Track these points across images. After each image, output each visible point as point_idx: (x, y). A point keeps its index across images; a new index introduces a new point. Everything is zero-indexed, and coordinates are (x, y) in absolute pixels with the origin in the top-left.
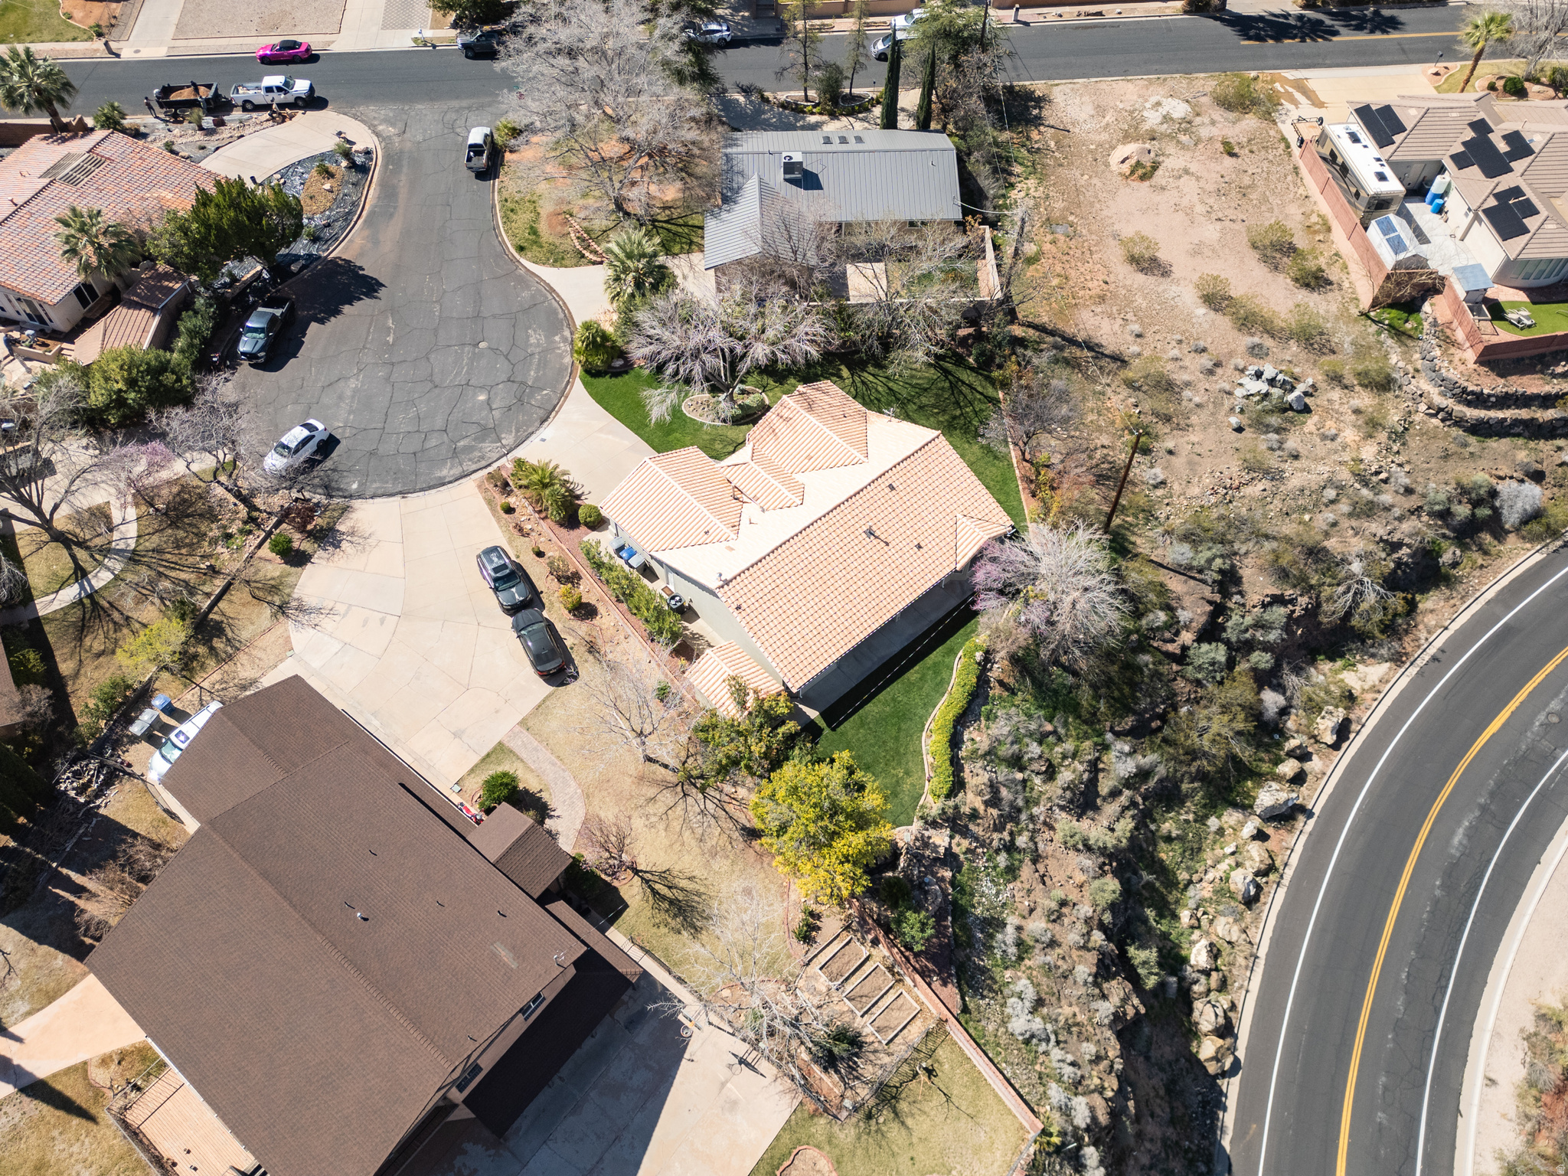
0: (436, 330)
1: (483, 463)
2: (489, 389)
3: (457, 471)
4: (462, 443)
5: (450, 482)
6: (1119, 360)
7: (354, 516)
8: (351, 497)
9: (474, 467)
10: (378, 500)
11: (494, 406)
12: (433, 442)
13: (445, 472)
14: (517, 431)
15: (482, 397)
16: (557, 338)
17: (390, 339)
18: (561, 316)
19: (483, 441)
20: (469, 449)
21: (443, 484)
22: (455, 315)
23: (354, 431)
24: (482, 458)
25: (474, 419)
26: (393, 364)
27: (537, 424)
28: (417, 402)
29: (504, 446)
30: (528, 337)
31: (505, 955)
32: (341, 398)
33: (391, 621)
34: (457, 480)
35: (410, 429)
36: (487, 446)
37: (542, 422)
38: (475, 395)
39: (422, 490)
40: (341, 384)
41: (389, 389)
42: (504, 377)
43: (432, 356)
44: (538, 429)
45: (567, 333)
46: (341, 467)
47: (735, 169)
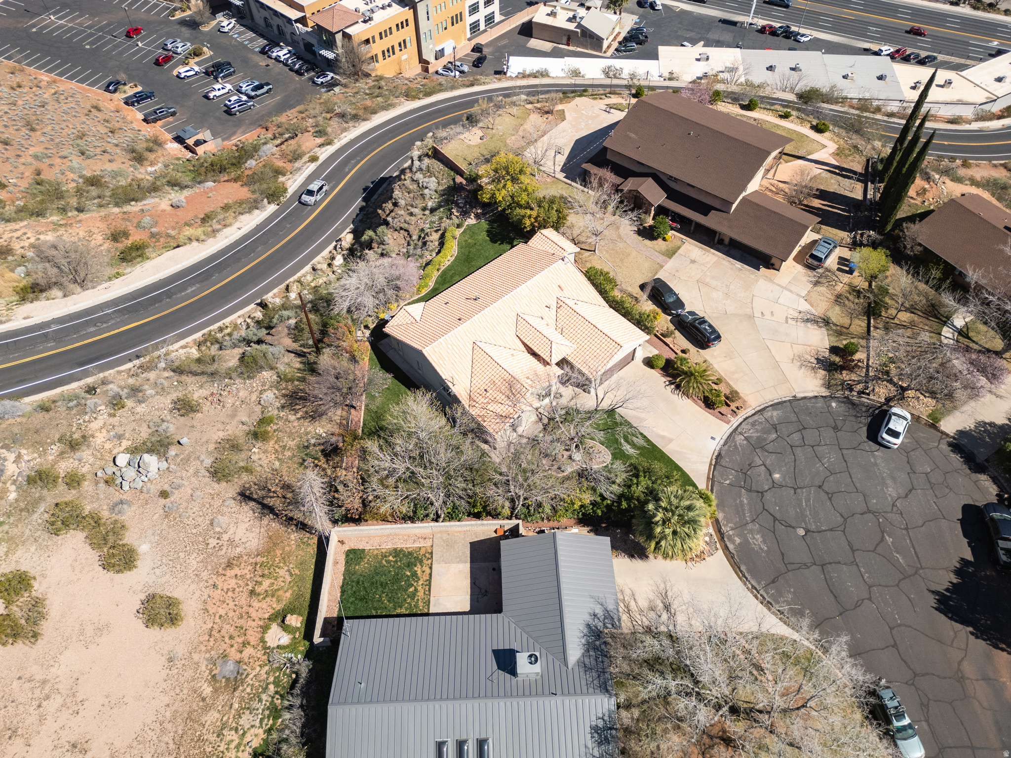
0: (853, 551)
1: (750, 420)
2: (774, 485)
3: (768, 414)
4: (774, 436)
5: (767, 407)
6: (245, 496)
7: (821, 382)
8: (832, 397)
9: (756, 417)
10: (811, 394)
11: (763, 467)
12: (796, 437)
13: (775, 413)
14: (735, 445)
15: (777, 476)
16: (738, 540)
17: (889, 540)
18: (743, 568)
19: (758, 438)
20: (766, 431)
21: (771, 405)
22: (845, 568)
23: (861, 447)
24: (753, 424)
25: (774, 456)
26: (869, 511)
27: (723, 453)
28: (828, 473)
29: (741, 433)
30: (764, 542)
31: (633, 135)
32: (894, 479)
33: (757, 314)
34: (764, 409)
35: (820, 448)
36: (753, 434)
37: (719, 455)
38: (783, 477)
39: (785, 402)
40: (902, 492)
41: (858, 485)
42: (768, 496)
43: (840, 519)
44: (720, 450)
45: (731, 547)
46: (853, 419)
47: (595, 674)
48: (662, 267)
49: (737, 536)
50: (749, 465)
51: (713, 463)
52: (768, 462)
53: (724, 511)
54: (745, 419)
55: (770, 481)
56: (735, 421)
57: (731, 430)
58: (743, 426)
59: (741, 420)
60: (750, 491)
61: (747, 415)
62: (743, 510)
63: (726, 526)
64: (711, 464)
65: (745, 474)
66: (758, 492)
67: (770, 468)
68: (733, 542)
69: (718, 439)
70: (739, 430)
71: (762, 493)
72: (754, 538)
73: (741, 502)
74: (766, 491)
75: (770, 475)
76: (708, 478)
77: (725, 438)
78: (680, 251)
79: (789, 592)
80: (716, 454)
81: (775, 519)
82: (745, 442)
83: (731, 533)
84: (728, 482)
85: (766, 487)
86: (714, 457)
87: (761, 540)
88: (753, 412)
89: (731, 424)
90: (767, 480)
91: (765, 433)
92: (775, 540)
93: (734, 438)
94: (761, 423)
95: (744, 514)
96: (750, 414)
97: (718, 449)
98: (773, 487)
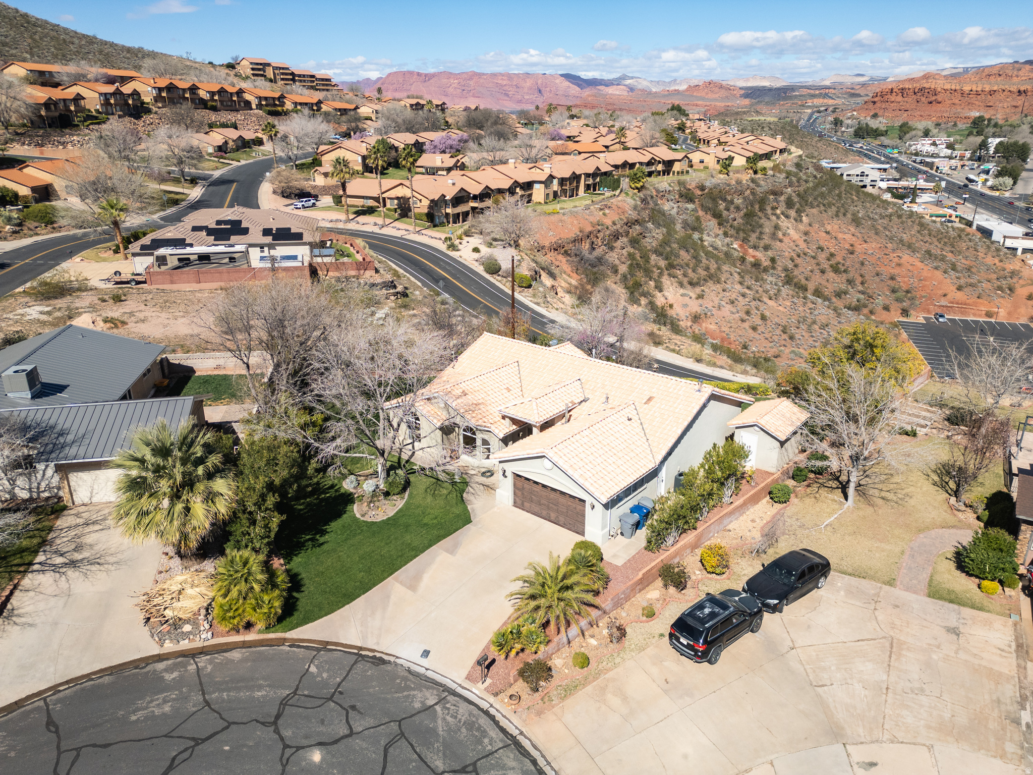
1: (483, 721)
3: (508, 758)
5: (534, 762)
9: (494, 733)
11: (344, 731)
14: (408, 688)
15: (316, 756)
18: (107, 679)
19: (434, 731)
20: (451, 749)
24: (470, 725)
27: (388, 668)
29: (441, 701)
30: (152, 717)
34: (525, 753)
36: (442, 721)
37: (382, 661)
38: (310, 768)
44: (396, 664)
45: (161, 666)
48: (891, 583)
49: (181, 677)
50: (353, 707)
51: (363, 653)
52: (357, 743)
53: (243, 660)
54: (486, 713)
55: (305, 742)
56: (478, 692)
57: (453, 686)
58: (463, 706)
59: (484, 705)
60: (284, 703)
61: (498, 717)
62: (238, 689)
63: (210, 662)
64: (361, 649)
65: (331, 699)
66: (278, 717)
67: (341, 745)
68: (168, 670)
69: (425, 662)
70: (451, 698)
71: (275, 723)
72: (165, 701)
73: (260, 688)
74: (277, 731)
75: (320, 744)
76: (328, 643)
77: (430, 674)
78: (967, 612)
79: (11, 748)
80: (386, 658)
81: (198, 741)
82: (417, 705)
83: (192, 668)
84: (313, 669)
85: (287, 733)
86: (378, 655)
87: (157, 712)
88: (515, 732)
89: (467, 684)
90: (306, 737)
91: (446, 745)
92: (146, 735)
93: (428, 688)
94: (479, 742)
95: (229, 690)
96: (504, 723)
97: (399, 661)
98: (286, 746)
